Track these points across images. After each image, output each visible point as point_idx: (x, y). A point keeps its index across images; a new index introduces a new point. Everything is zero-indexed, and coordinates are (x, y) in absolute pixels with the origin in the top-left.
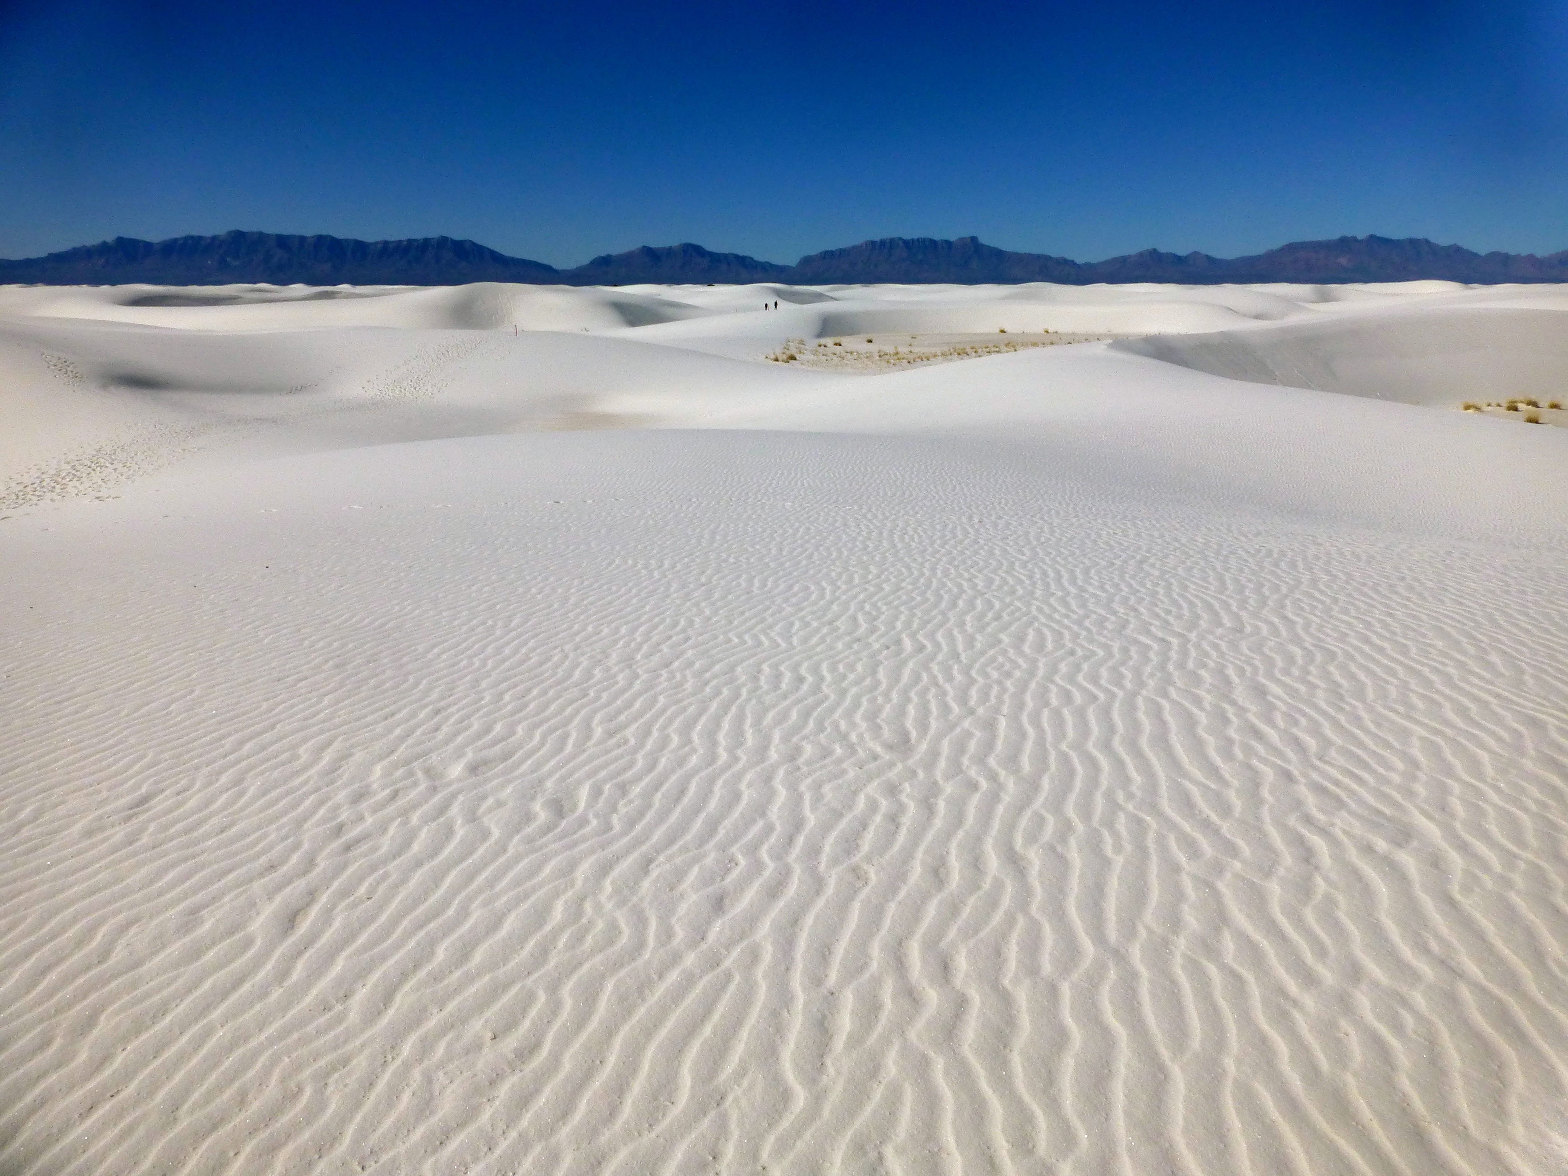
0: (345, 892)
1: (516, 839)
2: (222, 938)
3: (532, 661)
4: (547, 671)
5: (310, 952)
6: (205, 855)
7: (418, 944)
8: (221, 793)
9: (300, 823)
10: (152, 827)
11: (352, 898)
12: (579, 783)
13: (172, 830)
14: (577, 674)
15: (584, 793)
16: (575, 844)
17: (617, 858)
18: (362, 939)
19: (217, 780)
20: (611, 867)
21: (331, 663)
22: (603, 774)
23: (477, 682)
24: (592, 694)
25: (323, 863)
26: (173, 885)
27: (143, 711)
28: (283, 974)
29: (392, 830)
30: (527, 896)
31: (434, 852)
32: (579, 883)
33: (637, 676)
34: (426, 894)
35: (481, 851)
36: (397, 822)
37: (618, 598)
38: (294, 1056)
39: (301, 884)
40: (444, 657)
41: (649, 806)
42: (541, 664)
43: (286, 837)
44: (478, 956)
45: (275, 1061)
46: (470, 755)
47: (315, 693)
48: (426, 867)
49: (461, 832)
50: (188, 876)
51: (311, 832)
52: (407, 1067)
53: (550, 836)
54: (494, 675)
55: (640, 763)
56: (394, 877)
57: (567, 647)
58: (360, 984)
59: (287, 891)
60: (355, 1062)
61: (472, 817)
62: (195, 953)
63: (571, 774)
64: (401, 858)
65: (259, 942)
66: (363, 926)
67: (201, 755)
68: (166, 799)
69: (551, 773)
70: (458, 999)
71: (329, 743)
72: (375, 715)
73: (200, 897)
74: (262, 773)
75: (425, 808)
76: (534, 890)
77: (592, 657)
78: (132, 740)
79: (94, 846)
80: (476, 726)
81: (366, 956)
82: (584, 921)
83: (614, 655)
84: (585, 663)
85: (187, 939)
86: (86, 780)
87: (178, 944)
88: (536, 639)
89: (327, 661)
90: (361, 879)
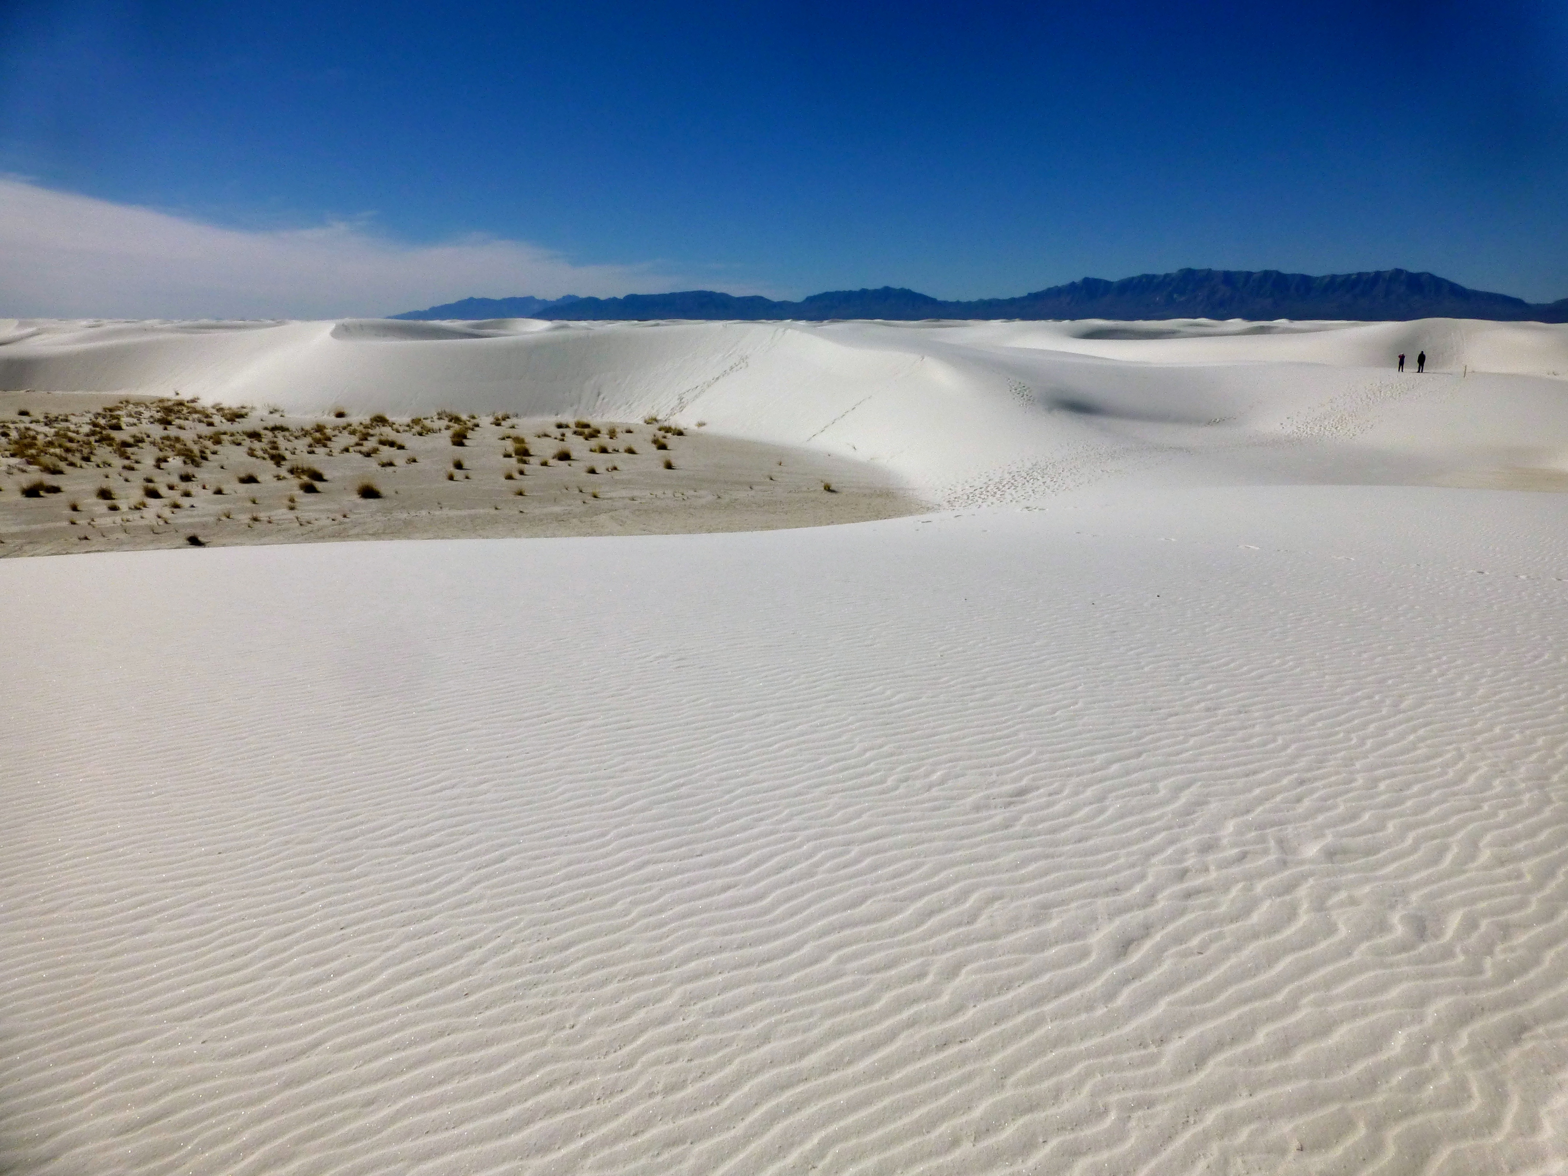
0: (1179, 939)
1: (1364, 946)
2: (1063, 941)
3: (1419, 752)
4: (1435, 767)
5: (1136, 984)
6: (1063, 858)
7: (1240, 1018)
8: (1085, 805)
9: (1149, 854)
10: (1025, 818)
11: (1184, 946)
12: (1451, 907)
13: (1040, 827)
14: (1472, 779)
15: (1454, 921)
16: (1432, 975)
17: (1483, 1009)
18: (1186, 991)
19: (1083, 792)
20: (1472, 1016)
21: (1203, 704)
22: (1483, 905)
23: (1349, 762)
24: (1486, 807)
25: (1162, 902)
26: (1033, 877)
27: (1035, 710)
28: (1110, 995)
29: (1234, 891)
30: (1365, 1012)
31: (1273, 929)
32: (1429, 1021)
33: (1549, 801)
34: (1257, 969)
35: (1323, 945)
36: (1240, 885)
37: (1540, 701)
38: (1107, 1076)
39: (1138, 916)
40: (1320, 724)
41: (1537, 962)
42: (1428, 758)
43: (1133, 866)
44: (1299, 1056)
45: (1089, 1073)
46: (1329, 838)
47: (1182, 731)
48: (1262, 942)
49: (1304, 918)
50: (1046, 873)
51: (1157, 868)
52: (1205, 1138)
53: (1404, 955)
54: (1371, 759)
55: (1533, 907)
56: (1228, 940)
57: (1464, 746)
58: (1176, 1035)
59: (1127, 917)
60: (1159, 1108)
61: (1320, 905)
62: (1040, 945)
63: (1441, 893)
64: (1238, 924)
65: (1093, 957)
66: (1190, 978)
67: (1074, 765)
68: (1039, 797)
69: (1418, 886)
70: (1270, 1092)
71: (1189, 785)
72: (1237, 769)
73: (1052, 895)
74: (1124, 796)
75: (1272, 879)
76: (1374, 1008)
77: (1495, 765)
78: (1022, 736)
79: (978, 821)
80: (1341, 809)
81: (1188, 1009)
82: (1427, 1066)
83: (1523, 769)
84: (1484, 768)
85: (1035, 930)
86: (983, 761)
87: (1028, 932)
88: (1428, 728)
89: (1198, 702)
90: (1195, 932)
